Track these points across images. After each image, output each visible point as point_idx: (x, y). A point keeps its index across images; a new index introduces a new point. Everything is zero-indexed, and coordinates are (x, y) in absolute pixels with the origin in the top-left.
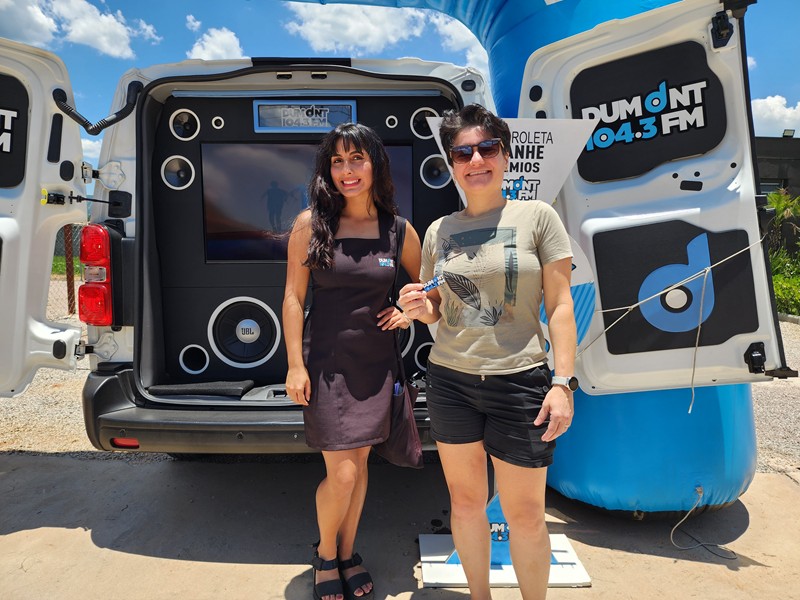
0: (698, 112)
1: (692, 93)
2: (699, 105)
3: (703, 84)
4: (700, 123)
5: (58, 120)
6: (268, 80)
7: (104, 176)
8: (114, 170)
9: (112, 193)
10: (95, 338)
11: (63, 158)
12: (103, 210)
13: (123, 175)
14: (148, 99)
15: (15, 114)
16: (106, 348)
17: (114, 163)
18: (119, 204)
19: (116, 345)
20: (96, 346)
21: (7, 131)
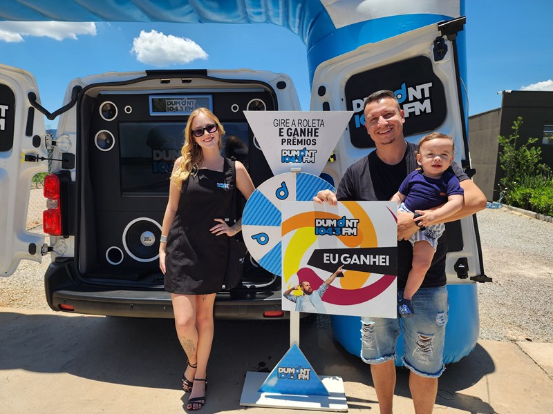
0: (427, 103)
1: (423, 90)
2: (427, 98)
3: (430, 85)
4: (429, 110)
5: (31, 112)
6: (155, 85)
7: (59, 144)
8: (66, 140)
9: (64, 154)
10: (54, 242)
11: (34, 134)
12: (57, 166)
13: (70, 143)
14: (84, 97)
15: (7, 107)
16: (61, 248)
17: (65, 136)
18: (67, 161)
19: (66, 247)
20: (54, 247)
21: (3, 118)
